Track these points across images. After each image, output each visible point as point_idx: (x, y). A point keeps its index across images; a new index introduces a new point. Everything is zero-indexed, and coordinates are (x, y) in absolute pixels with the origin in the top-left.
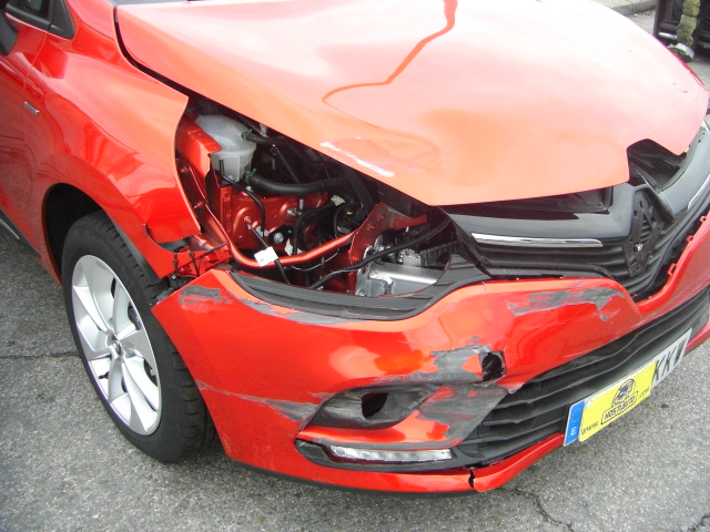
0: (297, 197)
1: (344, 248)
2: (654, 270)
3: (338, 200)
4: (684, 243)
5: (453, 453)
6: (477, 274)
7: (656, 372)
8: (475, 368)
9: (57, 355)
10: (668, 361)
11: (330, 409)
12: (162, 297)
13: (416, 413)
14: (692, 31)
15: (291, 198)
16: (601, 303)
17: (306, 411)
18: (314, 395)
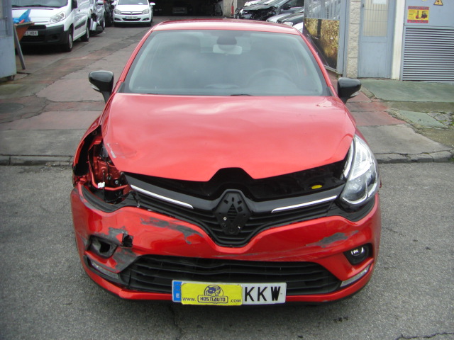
7: (248, 294)
8: (120, 239)
10: (261, 294)
13: (113, 256)
16: (188, 234)
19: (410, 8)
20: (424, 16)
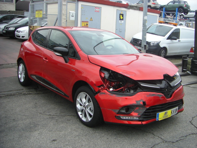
0: (115, 82)
1: (122, 89)
2: (170, 95)
3: (121, 83)
4: (175, 91)
5: (139, 118)
6: (141, 90)
7: (172, 112)
8: (142, 103)
9: (69, 116)
10: (174, 112)
11: (120, 111)
12: (96, 95)
13: (133, 112)
14: (190, 68)
15: (114, 82)
16: (161, 97)
17: (117, 111)
18: (119, 108)
19: (82, 22)
20: (87, 25)
